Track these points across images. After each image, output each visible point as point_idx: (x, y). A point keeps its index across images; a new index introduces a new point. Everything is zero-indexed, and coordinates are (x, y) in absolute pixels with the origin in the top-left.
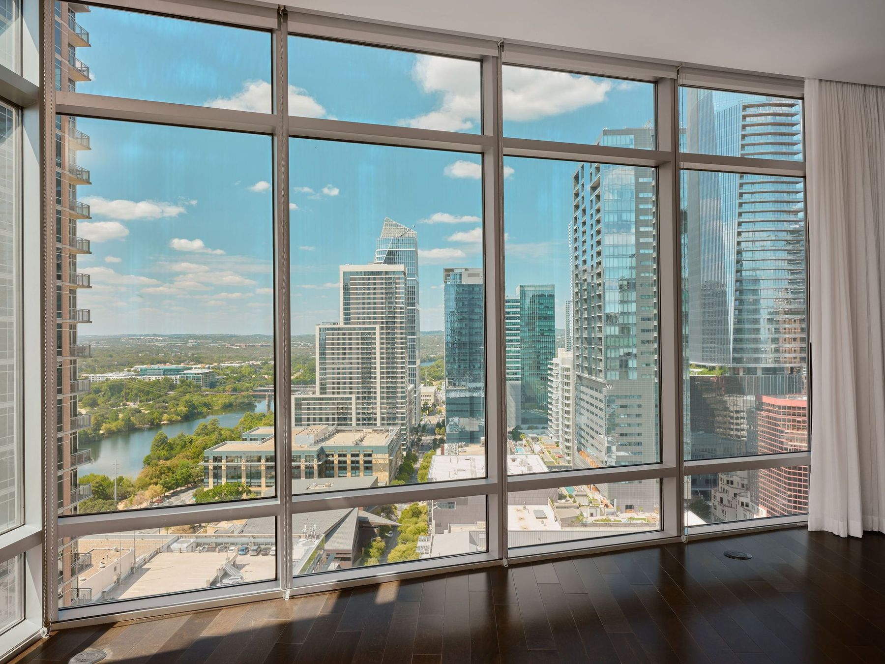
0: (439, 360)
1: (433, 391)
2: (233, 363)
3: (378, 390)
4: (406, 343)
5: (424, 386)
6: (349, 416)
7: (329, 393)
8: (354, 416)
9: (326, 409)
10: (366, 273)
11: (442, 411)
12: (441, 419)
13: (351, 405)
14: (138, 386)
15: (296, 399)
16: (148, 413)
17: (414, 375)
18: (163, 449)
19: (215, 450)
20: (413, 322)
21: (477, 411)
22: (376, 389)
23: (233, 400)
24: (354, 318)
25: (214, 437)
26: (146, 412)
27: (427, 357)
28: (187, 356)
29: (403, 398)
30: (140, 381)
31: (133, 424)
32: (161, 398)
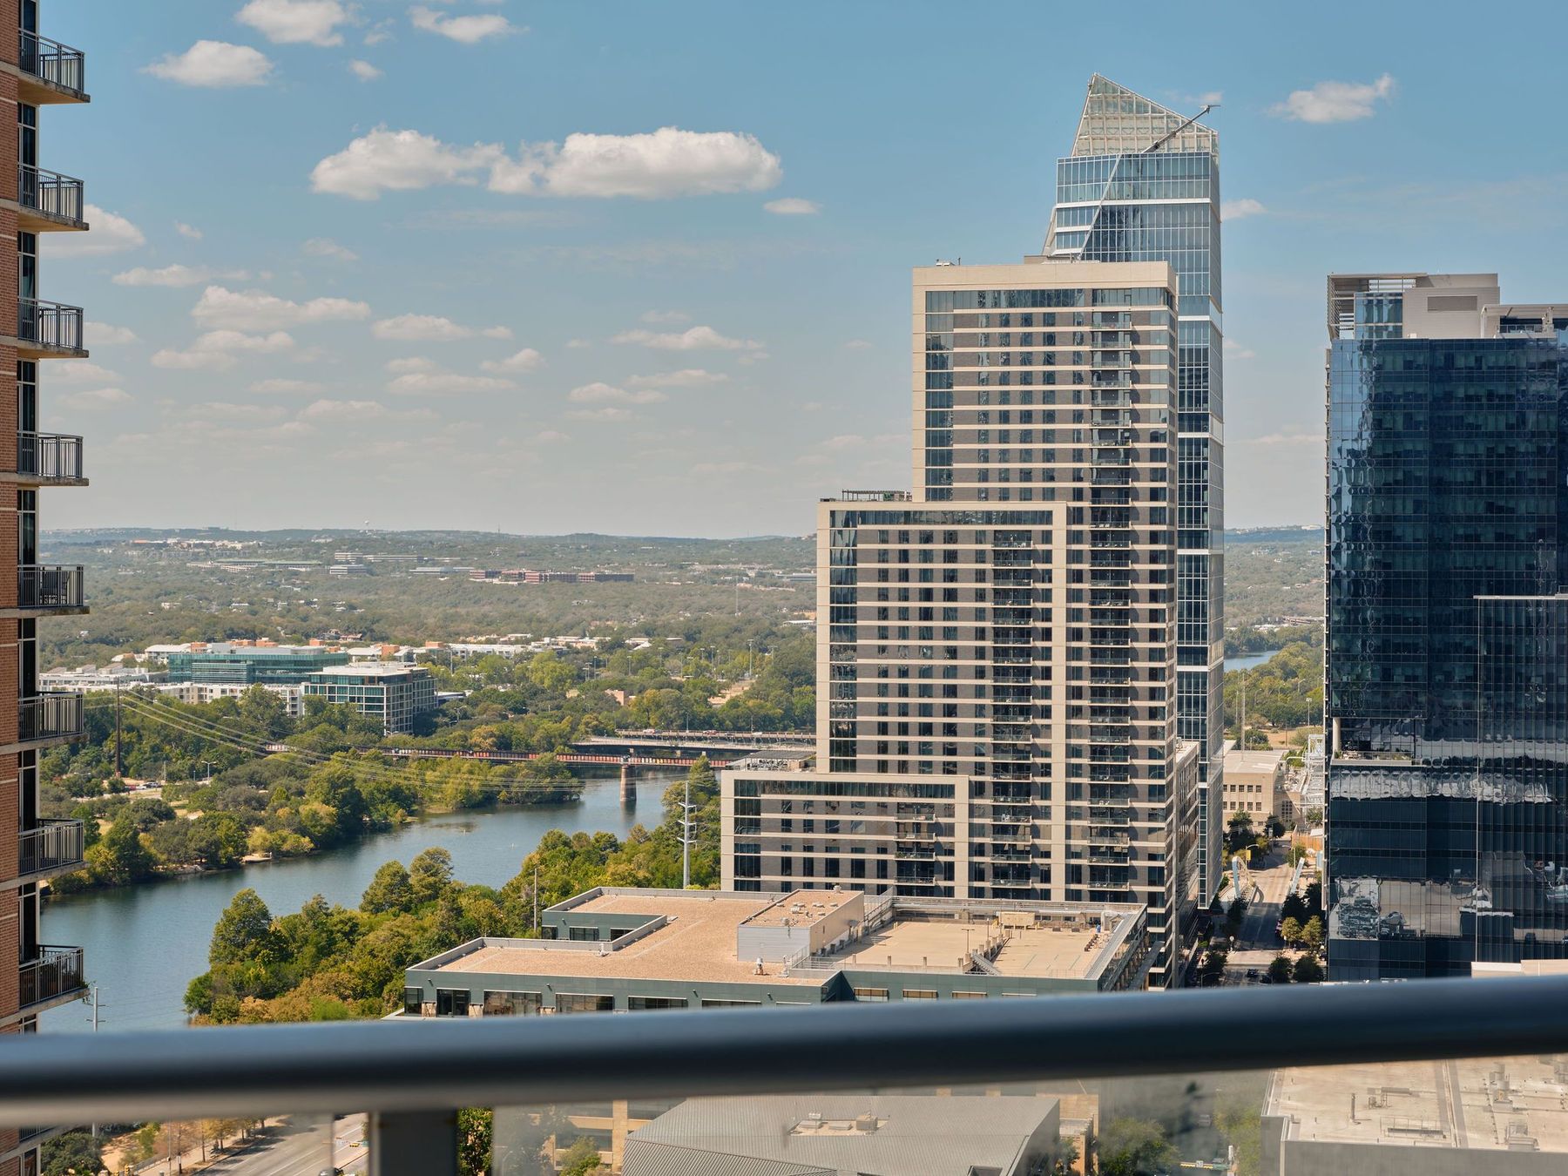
0: (1293, 648)
1: (1272, 768)
2: (494, 642)
3: (1058, 761)
4: (1169, 576)
5: (1237, 747)
6: (943, 859)
7: (867, 767)
8: (961, 861)
9: (854, 826)
10: (1014, 298)
11: (1309, 851)
12: (1304, 885)
13: (952, 815)
14: (161, 720)
15: (741, 787)
16: (199, 821)
17: (1200, 704)
18: (254, 955)
19: (446, 969)
20: (1197, 493)
21: (1457, 854)
22: (1048, 755)
23: (497, 780)
24: (966, 475)
25: (433, 917)
26: (193, 817)
27: (1244, 631)
28: (328, 614)
29: (1156, 793)
30: (167, 702)
31: (150, 860)
32: (240, 770)
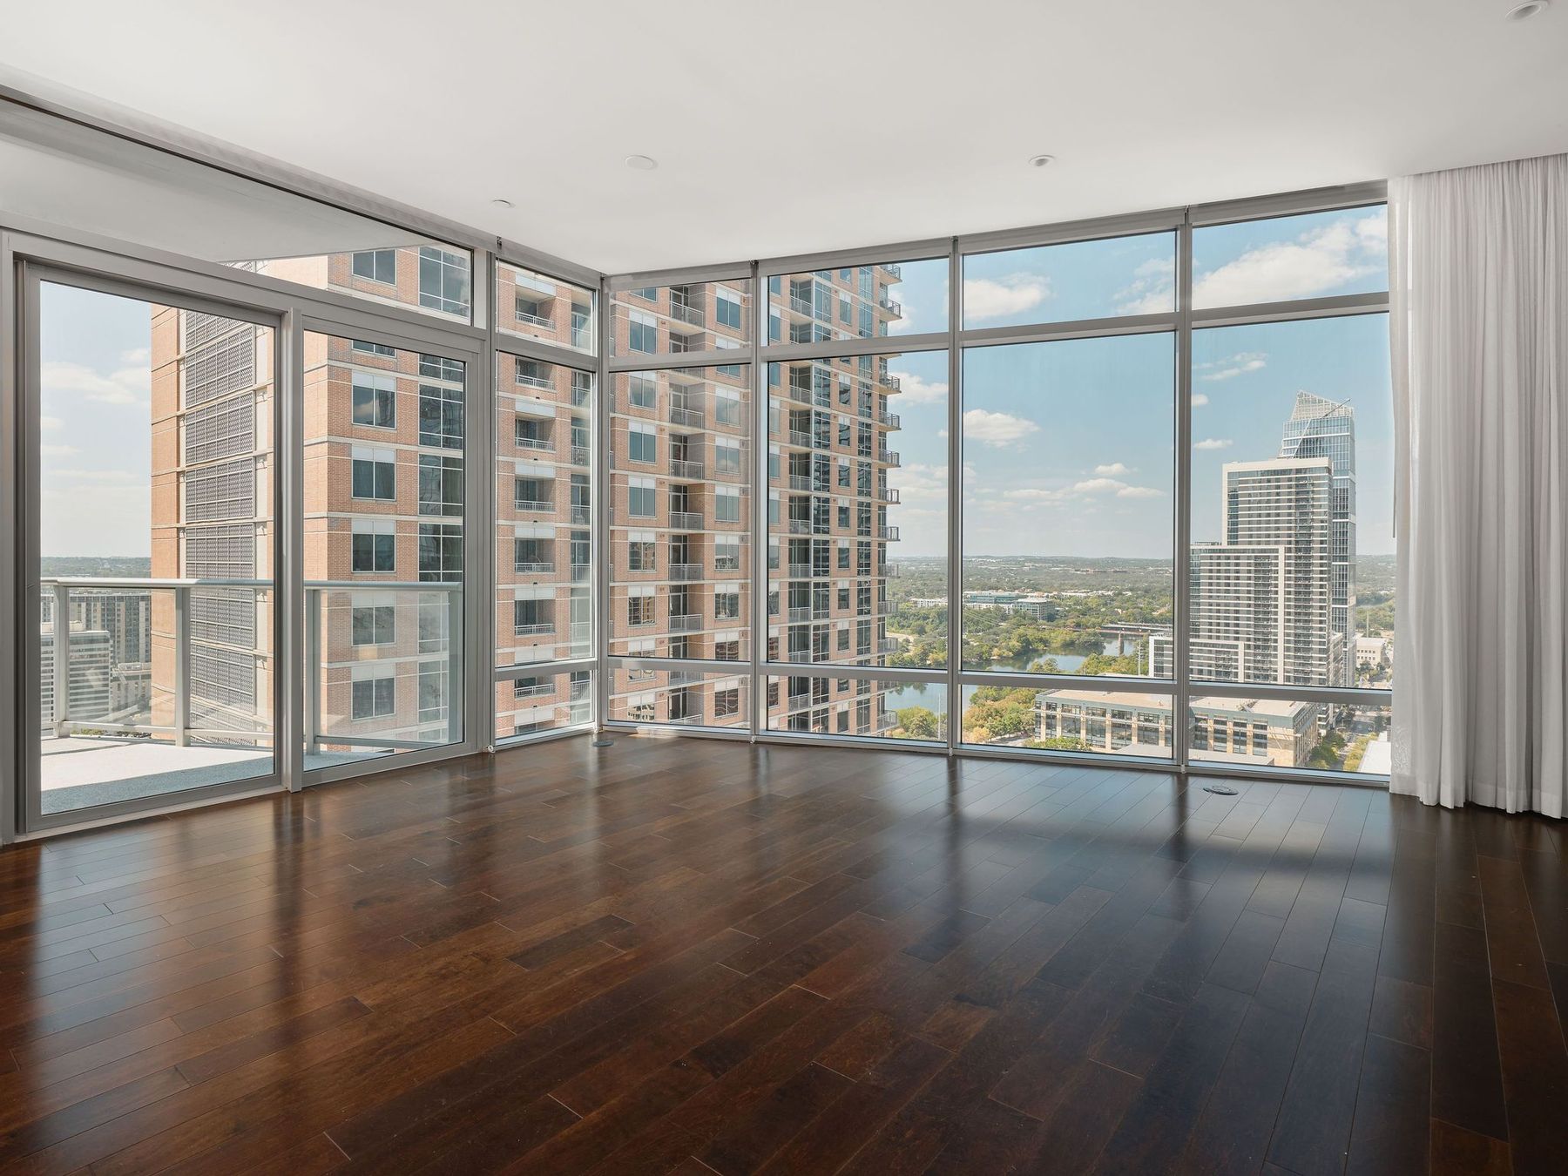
2: (1077, 592)
3: (1281, 638)
4: (1328, 572)
5: (1362, 636)
6: (1234, 670)
7: (1204, 637)
8: (1241, 671)
9: (1199, 658)
10: (1264, 473)
13: (1237, 655)
15: (1156, 642)
16: (976, 646)
17: (1344, 619)
18: (992, 688)
19: (1050, 696)
20: (1344, 542)
22: (1277, 635)
23: (1075, 637)
24: (1243, 536)
28: (1022, 582)
29: (1323, 651)
32: (991, 630)
